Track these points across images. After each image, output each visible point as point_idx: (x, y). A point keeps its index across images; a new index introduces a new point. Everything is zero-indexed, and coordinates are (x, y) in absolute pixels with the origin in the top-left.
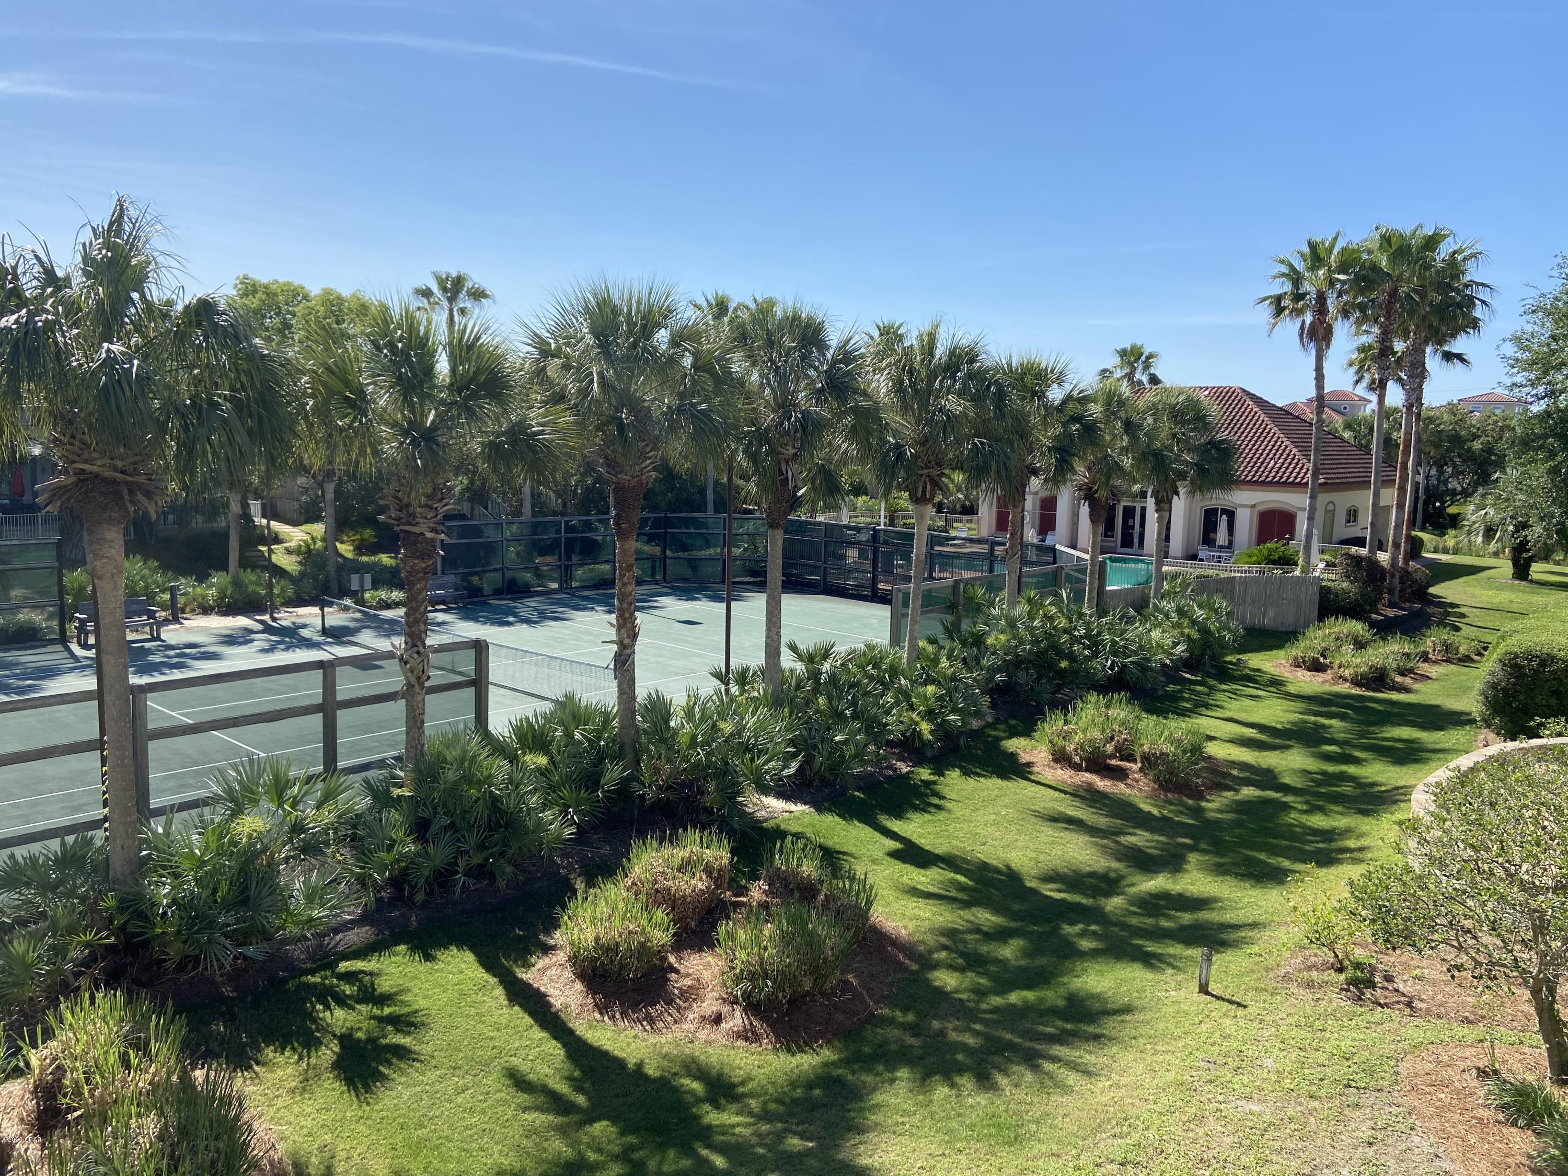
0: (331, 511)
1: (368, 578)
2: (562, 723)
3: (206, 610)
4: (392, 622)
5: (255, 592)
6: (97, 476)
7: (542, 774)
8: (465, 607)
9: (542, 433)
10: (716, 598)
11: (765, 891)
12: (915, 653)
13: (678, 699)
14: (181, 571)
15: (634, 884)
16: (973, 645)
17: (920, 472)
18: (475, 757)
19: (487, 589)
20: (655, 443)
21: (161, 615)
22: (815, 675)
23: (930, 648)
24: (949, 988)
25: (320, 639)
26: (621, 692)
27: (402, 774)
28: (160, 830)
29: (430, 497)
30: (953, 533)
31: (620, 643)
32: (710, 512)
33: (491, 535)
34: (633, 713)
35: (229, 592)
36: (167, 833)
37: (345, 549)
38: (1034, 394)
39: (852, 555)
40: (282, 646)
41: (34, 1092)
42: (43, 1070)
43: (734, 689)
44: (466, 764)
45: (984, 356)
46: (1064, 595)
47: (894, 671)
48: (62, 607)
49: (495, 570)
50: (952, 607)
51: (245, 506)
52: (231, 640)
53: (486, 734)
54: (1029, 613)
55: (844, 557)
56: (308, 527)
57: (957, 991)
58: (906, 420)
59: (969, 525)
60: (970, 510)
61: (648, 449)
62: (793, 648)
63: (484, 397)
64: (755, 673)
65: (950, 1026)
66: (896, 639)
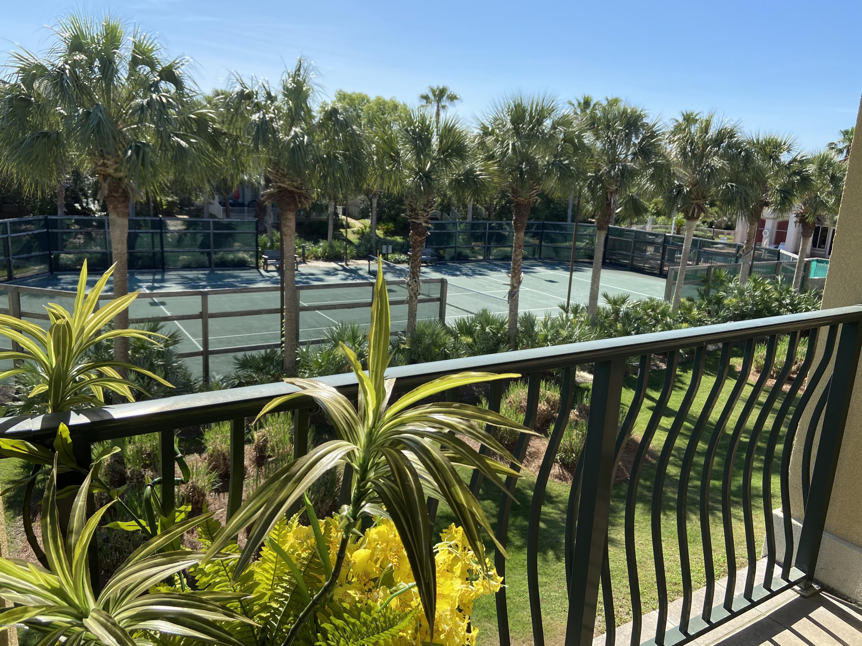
0: (375, 212)
1: (390, 247)
2: (480, 323)
3: (317, 258)
4: (401, 270)
5: (339, 252)
6: (286, 189)
7: (469, 347)
8: (435, 265)
9: (480, 175)
10: (566, 270)
11: (577, 415)
12: (677, 306)
13: (540, 318)
14: (308, 239)
15: (510, 402)
16: (716, 303)
17: (691, 202)
18: (438, 334)
19: (447, 257)
20: (538, 181)
21: (298, 259)
22: (616, 312)
23: (687, 303)
24: (671, 474)
25: (368, 276)
26: (511, 310)
27: (405, 339)
28: (304, 350)
29: (425, 206)
30: (717, 240)
31: (512, 286)
32: (569, 222)
33: (451, 229)
34: (516, 322)
35: (327, 250)
36: (307, 351)
37: (380, 233)
38: (771, 157)
39: (650, 250)
40: (351, 278)
41: (255, 449)
42: (259, 440)
43: (571, 316)
44: (434, 337)
45: (739, 134)
46: (780, 279)
47: (664, 314)
48: (257, 251)
49: (452, 247)
50: (705, 281)
51: (336, 208)
52: (328, 273)
53: (444, 325)
54: (754, 287)
55: (645, 251)
56: (362, 221)
57: (675, 476)
58: (686, 171)
59: (728, 236)
60: (730, 227)
61: (535, 184)
62: (606, 296)
63: (454, 156)
64: (583, 308)
65: (669, 490)
66: (668, 296)
